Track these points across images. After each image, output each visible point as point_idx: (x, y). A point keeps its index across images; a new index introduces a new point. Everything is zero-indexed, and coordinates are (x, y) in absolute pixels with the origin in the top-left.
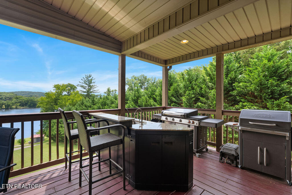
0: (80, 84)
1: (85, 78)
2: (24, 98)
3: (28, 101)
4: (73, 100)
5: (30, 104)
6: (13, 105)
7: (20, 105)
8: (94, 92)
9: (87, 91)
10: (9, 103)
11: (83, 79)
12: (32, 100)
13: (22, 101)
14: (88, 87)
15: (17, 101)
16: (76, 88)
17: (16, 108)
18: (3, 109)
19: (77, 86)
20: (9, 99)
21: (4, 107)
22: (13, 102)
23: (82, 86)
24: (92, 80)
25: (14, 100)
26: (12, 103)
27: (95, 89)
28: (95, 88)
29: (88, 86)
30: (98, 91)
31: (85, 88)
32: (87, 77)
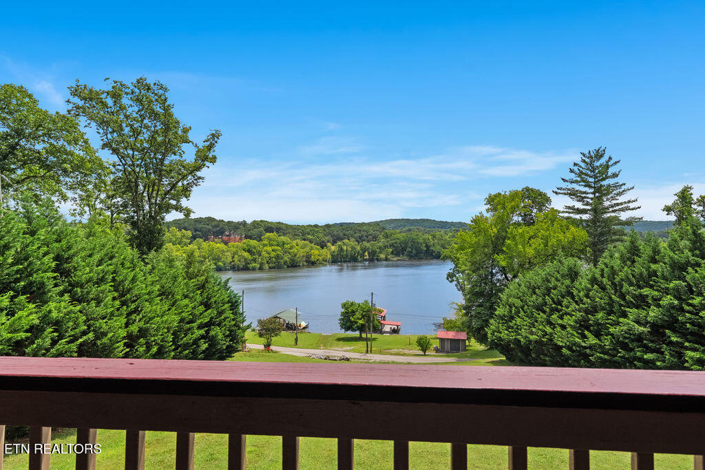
0: (564, 185)
1: (583, 165)
2: (399, 236)
3: (406, 243)
4: (546, 240)
5: (410, 250)
6: (381, 253)
7: (392, 253)
8: (617, 208)
9: (589, 207)
10: (375, 248)
11: (576, 169)
12: (413, 241)
13: (396, 243)
14: (594, 193)
15: (388, 241)
16: (548, 200)
17: (386, 259)
18: (366, 260)
19: (556, 193)
20: (373, 238)
21: (368, 257)
22: (380, 244)
23: (573, 194)
24: (608, 167)
25: (382, 241)
26: (380, 248)
27: (621, 199)
28: (620, 194)
29: (592, 190)
30: (632, 205)
31: (581, 199)
32: (587, 160)
